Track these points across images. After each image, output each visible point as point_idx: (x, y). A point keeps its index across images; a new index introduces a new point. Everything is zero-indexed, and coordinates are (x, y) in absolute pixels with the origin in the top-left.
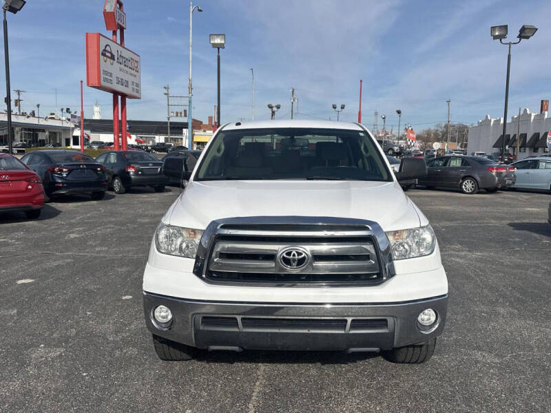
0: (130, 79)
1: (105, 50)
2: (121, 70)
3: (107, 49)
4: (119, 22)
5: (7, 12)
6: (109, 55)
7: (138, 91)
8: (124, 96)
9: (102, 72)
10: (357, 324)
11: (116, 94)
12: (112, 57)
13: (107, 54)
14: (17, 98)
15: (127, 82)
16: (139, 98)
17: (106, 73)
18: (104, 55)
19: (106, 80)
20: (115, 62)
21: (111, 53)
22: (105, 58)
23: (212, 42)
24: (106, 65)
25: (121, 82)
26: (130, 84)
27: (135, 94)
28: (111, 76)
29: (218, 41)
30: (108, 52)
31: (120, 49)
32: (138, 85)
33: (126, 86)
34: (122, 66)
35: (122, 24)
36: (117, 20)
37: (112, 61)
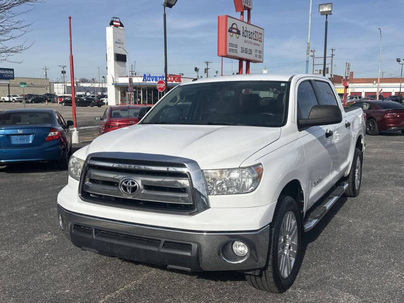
0: (253, 48)
1: (232, 28)
2: (245, 42)
3: (233, 27)
4: (246, 5)
5: (166, 8)
6: (236, 31)
7: (260, 57)
8: (248, 61)
9: (228, 45)
10: (168, 244)
11: (241, 60)
12: (238, 32)
13: (234, 30)
14: (206, 68)
15: (251, 50)
16: (262, 62)
17: (231, 45)
18: (230, 31)
19: (231, 50)
20: (241, 36)
21: (237, 29)
22: (232, 34)
23: (321, 11)
24: (232, 39)
25: (244, 50)
26: (253, 52)
27: (258, 59)
28: (236, 46)
29: (326, 9)
30: (234, 29)
31: (245, 25)
32: (260, 52)
33: (249, 54)
34: (247, 39)
35: (248, 6)
36: (243, 4)
37: (237, 35)
